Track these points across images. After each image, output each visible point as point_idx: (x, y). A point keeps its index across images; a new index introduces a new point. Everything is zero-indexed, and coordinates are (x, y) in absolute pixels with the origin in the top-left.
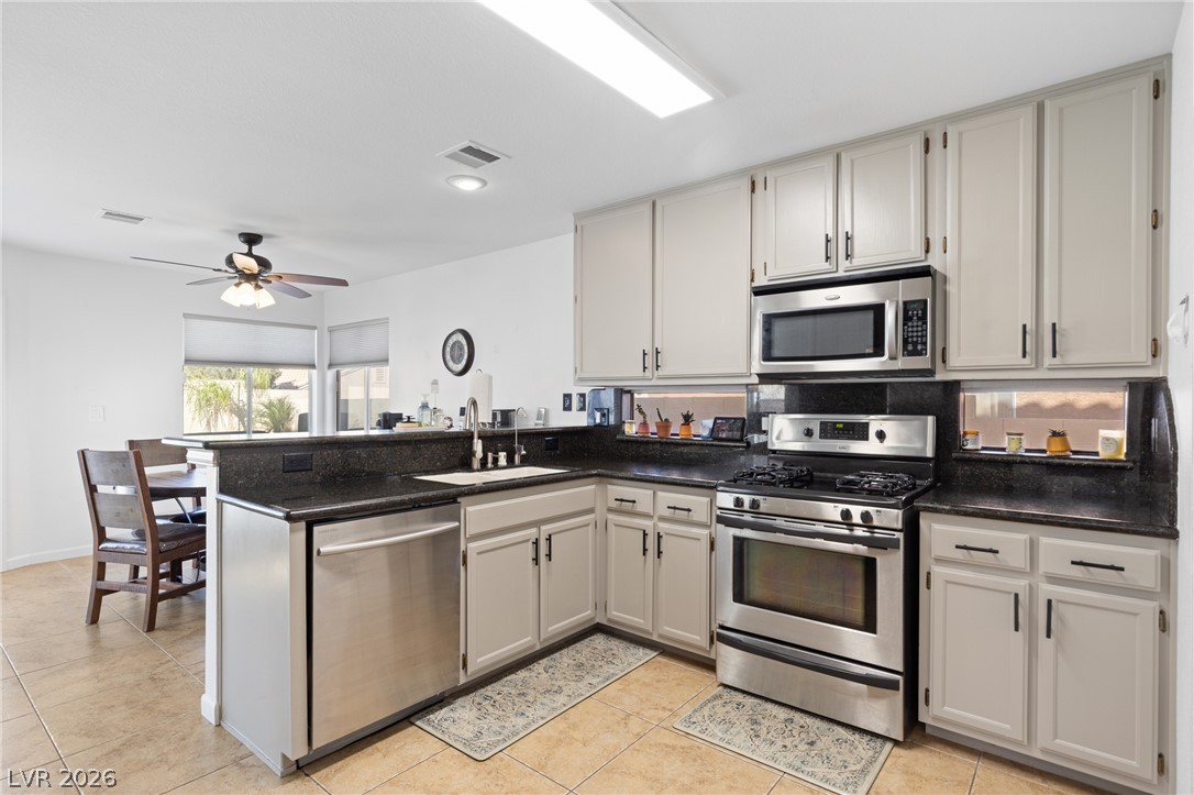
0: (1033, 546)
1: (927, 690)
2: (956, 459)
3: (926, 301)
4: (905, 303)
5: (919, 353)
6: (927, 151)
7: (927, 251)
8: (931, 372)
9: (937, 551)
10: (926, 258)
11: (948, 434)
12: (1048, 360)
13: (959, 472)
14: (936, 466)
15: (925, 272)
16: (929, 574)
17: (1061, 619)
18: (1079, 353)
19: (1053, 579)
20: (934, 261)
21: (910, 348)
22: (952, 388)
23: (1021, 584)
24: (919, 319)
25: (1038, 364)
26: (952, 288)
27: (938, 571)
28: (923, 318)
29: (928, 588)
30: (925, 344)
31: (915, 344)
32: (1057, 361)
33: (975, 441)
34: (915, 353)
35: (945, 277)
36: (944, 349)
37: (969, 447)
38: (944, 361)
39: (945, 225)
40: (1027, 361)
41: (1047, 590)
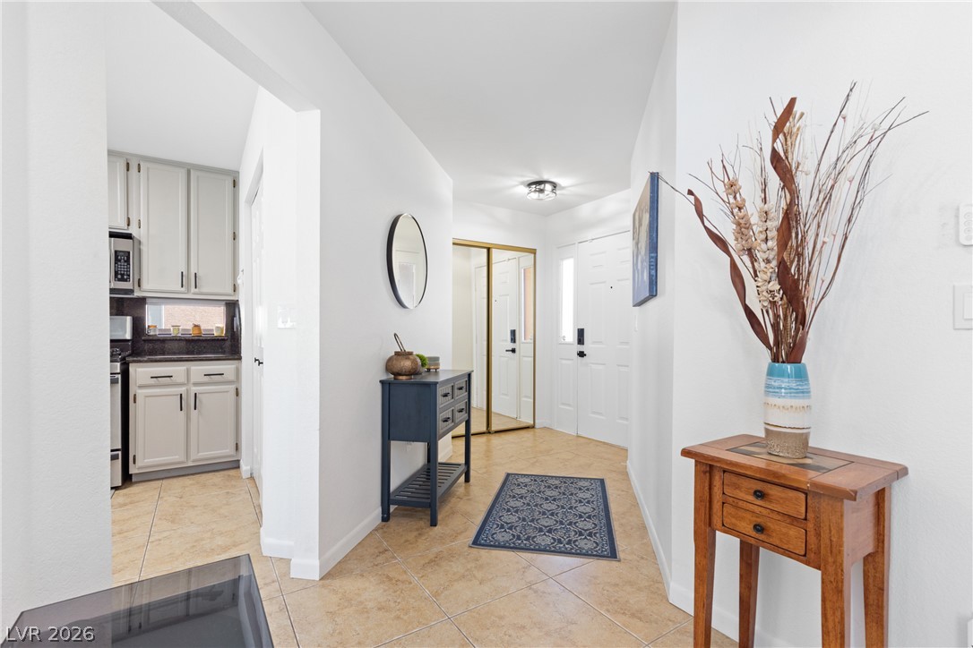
0: (188, 371)
1: (134, 456)
2: (144, 340)
3: (129, 253)
4: (116, 252)
5: (126, 280)
6: (128, 170)
7: (128, 225)
8: (132, 291)
9: (140, 382)
10: (128, 229)
11: (138, 326)
12: (193, 289)
13: (146, 347)
14: (132, 345)
15: (129, 236)
16: (135, 395)
17: (200, 401)
18: (207, 288)
19: (196, 384)
20: (133, 230)
21: (119, 277)
22: (142, 301)
23: (182, 390)
24: (125, 261)
25: (189, 291)
26: (144, 248)
27: (141, 393)
28: (128, 261)
29: (135, 402)
30: (129, 275)
31: (122, 275)
32: (197, 290)
33: (155, 331)
34: (122, 280)
35: (140, 242)
36: (139, 280)
37: (152, 333)
38: (139, 286)
39: (139, 213)
40: (183, 289)
41: (194, 389)
